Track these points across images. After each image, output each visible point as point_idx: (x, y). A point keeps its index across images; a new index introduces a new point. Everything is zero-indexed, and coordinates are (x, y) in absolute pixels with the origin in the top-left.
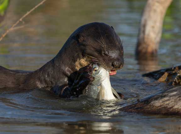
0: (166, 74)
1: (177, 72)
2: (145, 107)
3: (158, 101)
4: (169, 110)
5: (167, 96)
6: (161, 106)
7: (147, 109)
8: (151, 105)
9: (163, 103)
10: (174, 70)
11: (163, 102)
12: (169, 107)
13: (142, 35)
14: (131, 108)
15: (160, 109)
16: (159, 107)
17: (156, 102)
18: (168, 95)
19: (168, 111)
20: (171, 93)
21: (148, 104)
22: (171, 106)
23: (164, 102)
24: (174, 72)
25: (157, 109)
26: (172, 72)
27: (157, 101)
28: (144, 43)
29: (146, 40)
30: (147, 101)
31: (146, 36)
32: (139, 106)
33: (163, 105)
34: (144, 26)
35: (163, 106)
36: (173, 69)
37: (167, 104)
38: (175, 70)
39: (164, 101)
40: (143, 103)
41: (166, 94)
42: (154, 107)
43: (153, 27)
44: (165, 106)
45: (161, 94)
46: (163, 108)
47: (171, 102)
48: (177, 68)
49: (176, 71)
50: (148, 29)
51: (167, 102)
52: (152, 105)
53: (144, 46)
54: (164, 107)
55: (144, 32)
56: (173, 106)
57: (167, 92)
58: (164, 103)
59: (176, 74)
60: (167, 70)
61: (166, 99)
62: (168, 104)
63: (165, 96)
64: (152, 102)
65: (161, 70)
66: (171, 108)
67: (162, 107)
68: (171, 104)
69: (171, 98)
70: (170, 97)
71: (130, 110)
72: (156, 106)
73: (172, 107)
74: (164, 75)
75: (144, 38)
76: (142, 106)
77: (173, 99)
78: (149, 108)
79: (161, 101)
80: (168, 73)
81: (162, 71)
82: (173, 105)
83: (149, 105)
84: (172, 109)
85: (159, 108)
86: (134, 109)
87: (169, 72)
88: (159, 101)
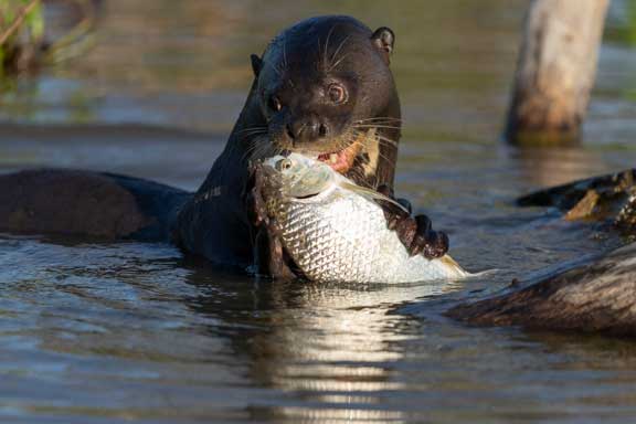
0: (592, 197)
1: (627, 191)
2: (537, 308)
3: (580, 285)
4: (617, 315)
5: (611, 272)
6: (589, 303)
7: (544, 315)
8: (558, 299)
9: (597, 294)
10: (617, 183)
11: (596, 290)
12: (615, 307)
13: (530, 66)
14: (490, 310)
15: (584, 313)
16: (582, 306)
17: (571, 291)
18: (614, 265)
19: (614, 320)
20: (623, 259)
21: (547, 297)
22: (623, 304)
23: (601, 291)
24: (617, 189)
25: (578, 315)
26: (609, 189)
27: (576, 288)
28: (538, 91)
29: (543, 82)
30: (546, 287)
31: (544, 70)
32: (517, 304)
33: (597, 300)
34: (540, 35)
35: (598, 305)
36: (615, 178)
37: (609, 298)
38: (622, 181)
39: (602, 288)
40: (531, 293)
41: (608, 262)
42: (568, 309)
43: (569, 39)
44: (605, 305)
45: (589, 265)
46: (595, 309)
47: (625, 289)
48: (627, 176)
49: (624, 186)
50: (552, 47)
51: (612, 291)
52: (561, 300)
53: (537, 101)
54: (602, 308)
55: (538, 55)
56: (631, 305)
57: (612, 257)
58: (600, 295)
59: (623, 196)
60: (596, 183)
61: (607, 279)
62: (615, 297)
63: (603, 271)
64: (561, 291)
65: (576, 183)
66: (622, 310)
67: (592, 306)
68: (623, 296)
69: (626, 276)
70: (622, 273)
71: (486, 316)
72: (572, 305)
73: (626, 308)
74: (584, 200)
75: (536, 77)
76: (525, 303)
77: (630, 279)
78: (548, 310)
79: (590, 288)
80: (598, 193)
81: (578, 187)
82: (631, 301)
83: (551, 298)
84: (626, 315)
85: (582, 310)
86: (502, 314)
87: (602, 190)
88: (584, 287)
